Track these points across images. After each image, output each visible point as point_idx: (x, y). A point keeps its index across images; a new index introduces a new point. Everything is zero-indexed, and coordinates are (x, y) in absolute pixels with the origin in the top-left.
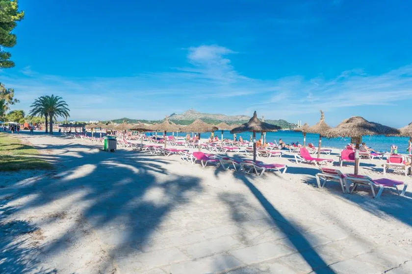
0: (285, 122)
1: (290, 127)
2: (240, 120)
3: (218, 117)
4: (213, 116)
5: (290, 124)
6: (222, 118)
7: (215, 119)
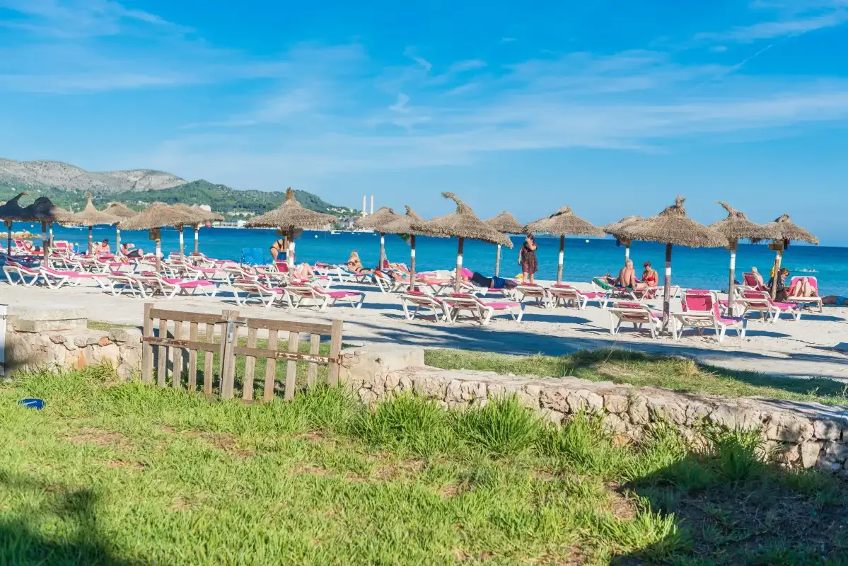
0: (314, 199)
3: (46, 173)
4: (24, 168)
5: (333, 209)
6: (66, 180)
7: (35, 181)
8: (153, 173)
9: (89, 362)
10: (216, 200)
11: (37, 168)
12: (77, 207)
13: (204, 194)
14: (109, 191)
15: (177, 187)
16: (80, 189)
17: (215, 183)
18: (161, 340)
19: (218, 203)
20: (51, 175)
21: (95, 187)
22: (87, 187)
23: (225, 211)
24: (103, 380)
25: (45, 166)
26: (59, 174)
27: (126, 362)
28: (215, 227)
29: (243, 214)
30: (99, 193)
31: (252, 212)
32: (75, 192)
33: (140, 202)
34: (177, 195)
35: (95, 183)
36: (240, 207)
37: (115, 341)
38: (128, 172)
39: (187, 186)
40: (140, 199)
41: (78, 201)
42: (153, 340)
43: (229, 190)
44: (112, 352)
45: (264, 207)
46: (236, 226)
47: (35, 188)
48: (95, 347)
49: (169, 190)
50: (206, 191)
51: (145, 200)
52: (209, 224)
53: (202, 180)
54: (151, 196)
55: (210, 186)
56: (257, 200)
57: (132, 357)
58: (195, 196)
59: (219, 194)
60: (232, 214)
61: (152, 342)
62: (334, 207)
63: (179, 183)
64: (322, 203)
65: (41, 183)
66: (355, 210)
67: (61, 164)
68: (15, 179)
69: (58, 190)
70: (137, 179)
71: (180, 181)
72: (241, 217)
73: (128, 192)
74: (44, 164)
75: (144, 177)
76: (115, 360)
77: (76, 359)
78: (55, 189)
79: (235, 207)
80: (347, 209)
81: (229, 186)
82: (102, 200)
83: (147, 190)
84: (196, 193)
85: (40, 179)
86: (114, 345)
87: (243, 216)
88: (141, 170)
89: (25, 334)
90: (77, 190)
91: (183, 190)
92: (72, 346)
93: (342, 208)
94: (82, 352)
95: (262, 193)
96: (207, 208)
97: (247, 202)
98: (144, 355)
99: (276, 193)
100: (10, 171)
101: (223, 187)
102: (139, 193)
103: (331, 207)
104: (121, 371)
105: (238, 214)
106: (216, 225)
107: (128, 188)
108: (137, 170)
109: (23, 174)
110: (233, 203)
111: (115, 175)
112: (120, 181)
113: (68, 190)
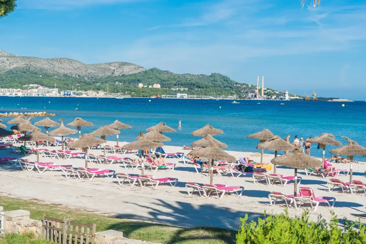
0: (225, 79)
1: (238, 92)
2: (116, 74)
3: (60, 65)
4: (47, 63)
5: (238, 85)
6: (72, 69)
7: (53, 71)
8: (124, 64)
9: (28, 232)
10: (163, 81)
11: (55, 62)
12: (78, 86)
13: (156, 77)
14: (98, 76)
15: (140, 73)
16: (81, 75)
17: (163, 70)
18: (47, 227)
19: (164, 83)
20: (63, 67)
21: (89, 74)
22: (85, 73)
23: (169, 88)
24: (31, 238)
25: (60, 61)
26: (68, 67)
27: (38, 233)
28: (163, 98)
29: (181, 89)
30: (92, 78)
31: (186, 88)
32: (78, 77)
33: (117, 83)
34: (140, 78)
35: (89, 71)
36: (179, 85)
37: (35, 226)
38: (110, 64)
39: (146, 72)
40: (117, 81)
41: (79, 83)
42: (46, 226)
43: (172, 74)
44: (34, 229)
45: (194, 85)
46: (176, 97)
47: (54, 75)
48: (29, 227)
49: (135, 74)
50: (158, 75)
51: (120, 81)
52: (159, 96)
53: (155, 68)
54: (123, 79)
55: (160, 72)
56: (189, 80)
57: (40, 231)
58: (151, 78)
59: (165, 77)
60: (173, 89)
61: (45, 227)
62: (239, 84)
63: (141, 70)
64: (231, 81)
65: (57, 72)
66: (252, 86)
67: (69, 60)
68: (41, 69)
69: (67, 76)
70: (115, 68)
71: (141, 69)
72: (179, 91)
73: (109, 77)
74: (59, 60)
75: (119, 67)
76: (35, 231)
77: (24, 230)
78: (65, 75)
79: (175, 85)
80: (247, 85)
81: (172, 72)
82: (94, 82)
83: (121, 75)
84: (151, 76)
85: (56, 69)
86: (34, 227)
87: (180, 90)
88: (117, 62)
89: (9, 221)
90: (79, 76)
91: (143, 74)
92: (23, 226)
93: (244, 84)
94: (25, 228)
95: (193, 75)
96: (158, 86)
97: (184, 82)
98: (43, 230)
99: (201, 75)
100: (39, 65)
101: (168, 72)
102: (116, 77)
103: (237, 84)
104: (36, 235)
105: (177, 89)
106: (163, 96)
107: (110, 74)
108: (115, 63)
109: (46, 67)
110: (175, 82)
111: (101, 66)
112: (104, 70)
113: (74, 76)
